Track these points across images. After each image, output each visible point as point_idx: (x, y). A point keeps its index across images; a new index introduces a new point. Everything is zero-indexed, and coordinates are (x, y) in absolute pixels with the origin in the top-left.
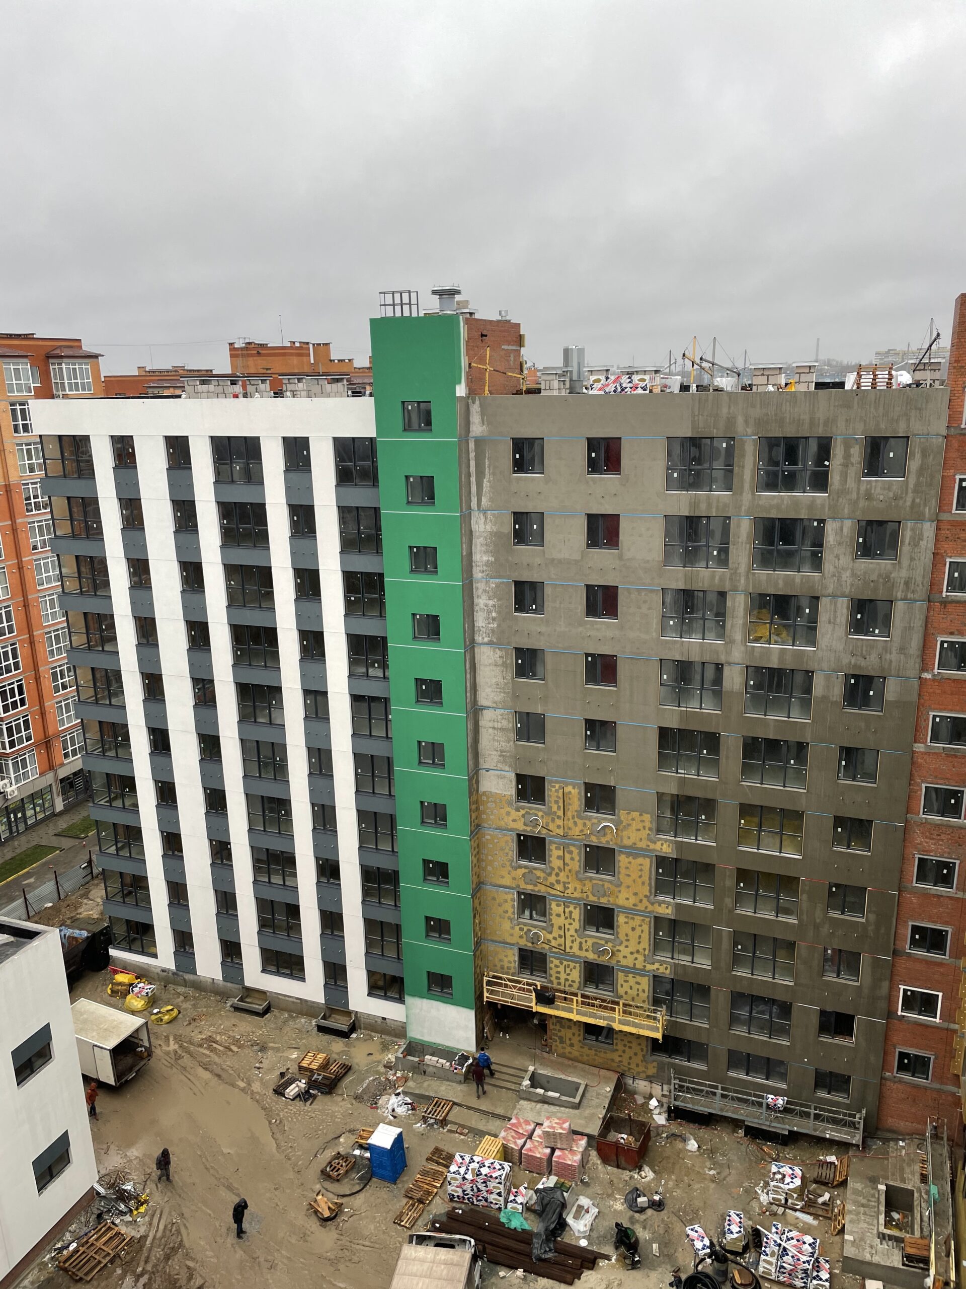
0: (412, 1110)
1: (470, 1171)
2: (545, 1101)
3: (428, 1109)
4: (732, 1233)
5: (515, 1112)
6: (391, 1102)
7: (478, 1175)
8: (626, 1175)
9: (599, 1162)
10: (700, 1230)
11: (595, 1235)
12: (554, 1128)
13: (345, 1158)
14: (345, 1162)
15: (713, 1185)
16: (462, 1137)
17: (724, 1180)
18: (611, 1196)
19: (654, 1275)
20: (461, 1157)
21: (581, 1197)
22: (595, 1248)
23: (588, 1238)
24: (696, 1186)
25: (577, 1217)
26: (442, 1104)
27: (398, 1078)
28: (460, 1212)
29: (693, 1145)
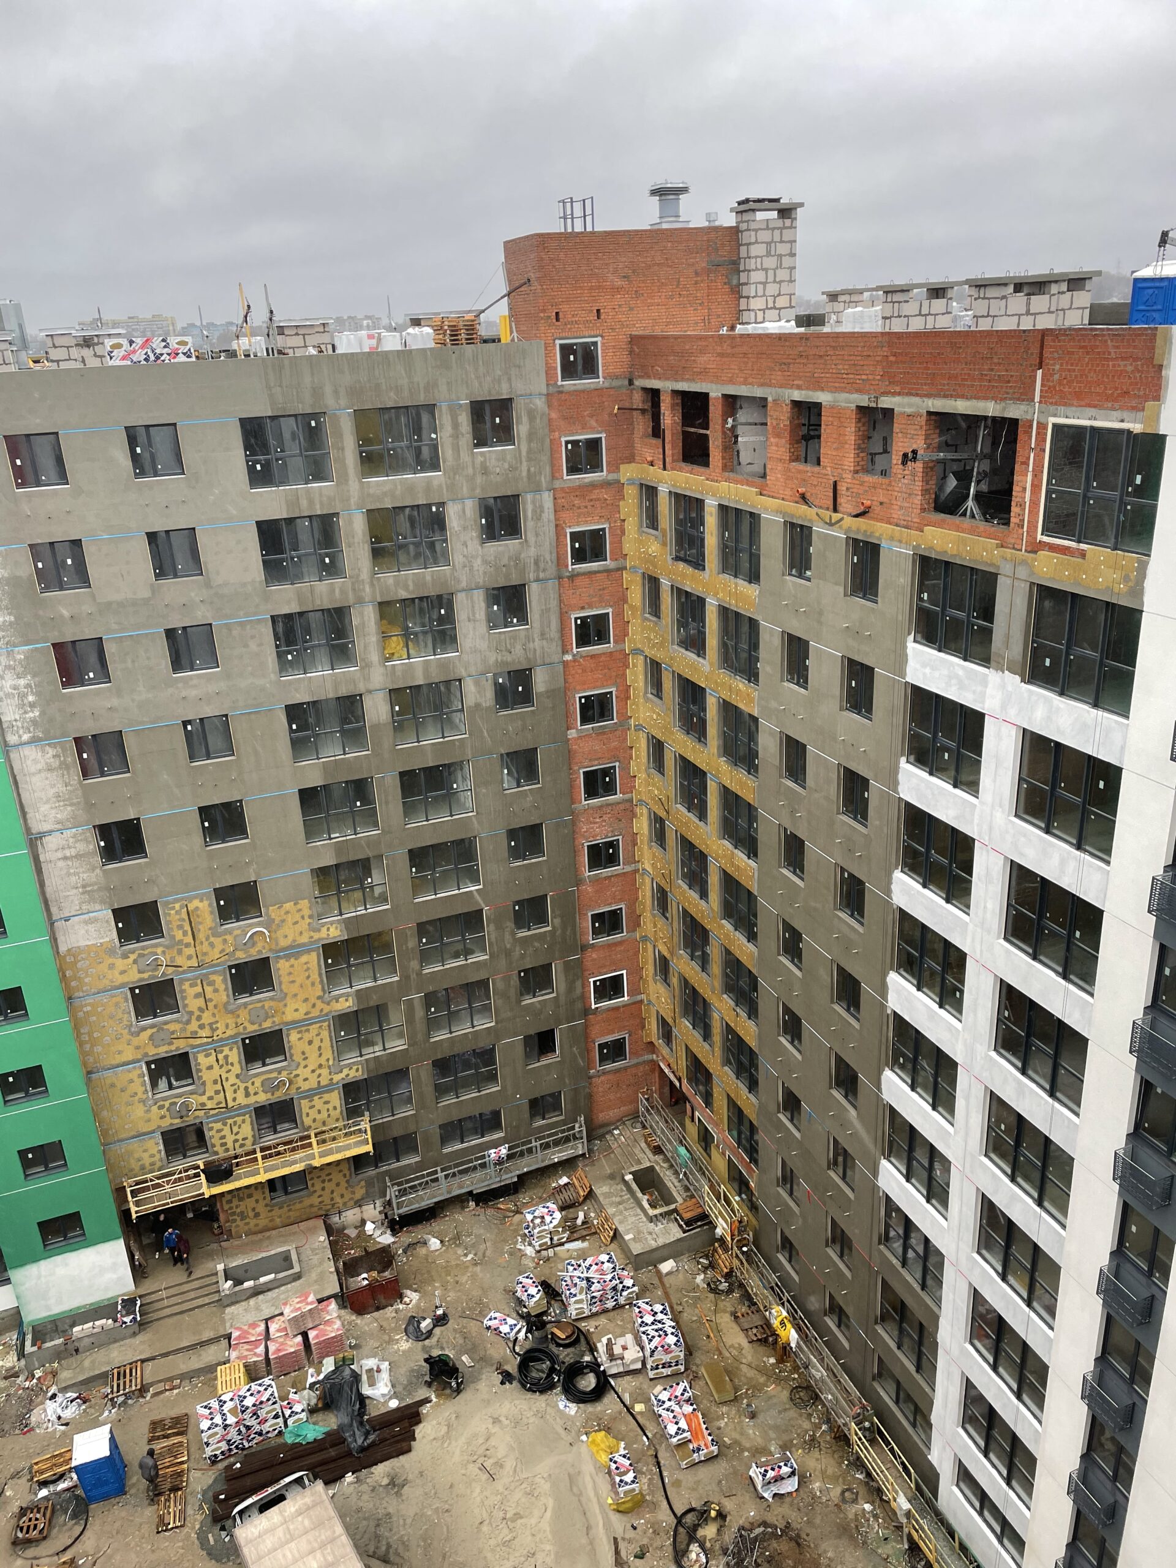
0: (84, 1402)
1: (228, 1415)
2: (257, 1292)
3: (112, 1387)
4: (533, 1296)
5: (228, 1325)
6: (50, 1412)
7: (243, 1412)
8: (389, 1312)
9: (354, 1317)
10: (497, 1315)
11: (399, 1389)
12: (299, 1309)
13: (35, 1507)
14: (38, 1512)
15: (478, 1269)
16: (175, 1391)
17: (484, 1257)
18: (391, 1341)
19: (482, 1385)
20: (206, 1407)
21: (363, 1362)
22: (409, 1401)
23: (395, 1395)
24: (464, 1279)
25: (372, 1384)
26: (128, 1371)
27: (39, 1379)
28: (238, 1465)
29: (434, 1243)
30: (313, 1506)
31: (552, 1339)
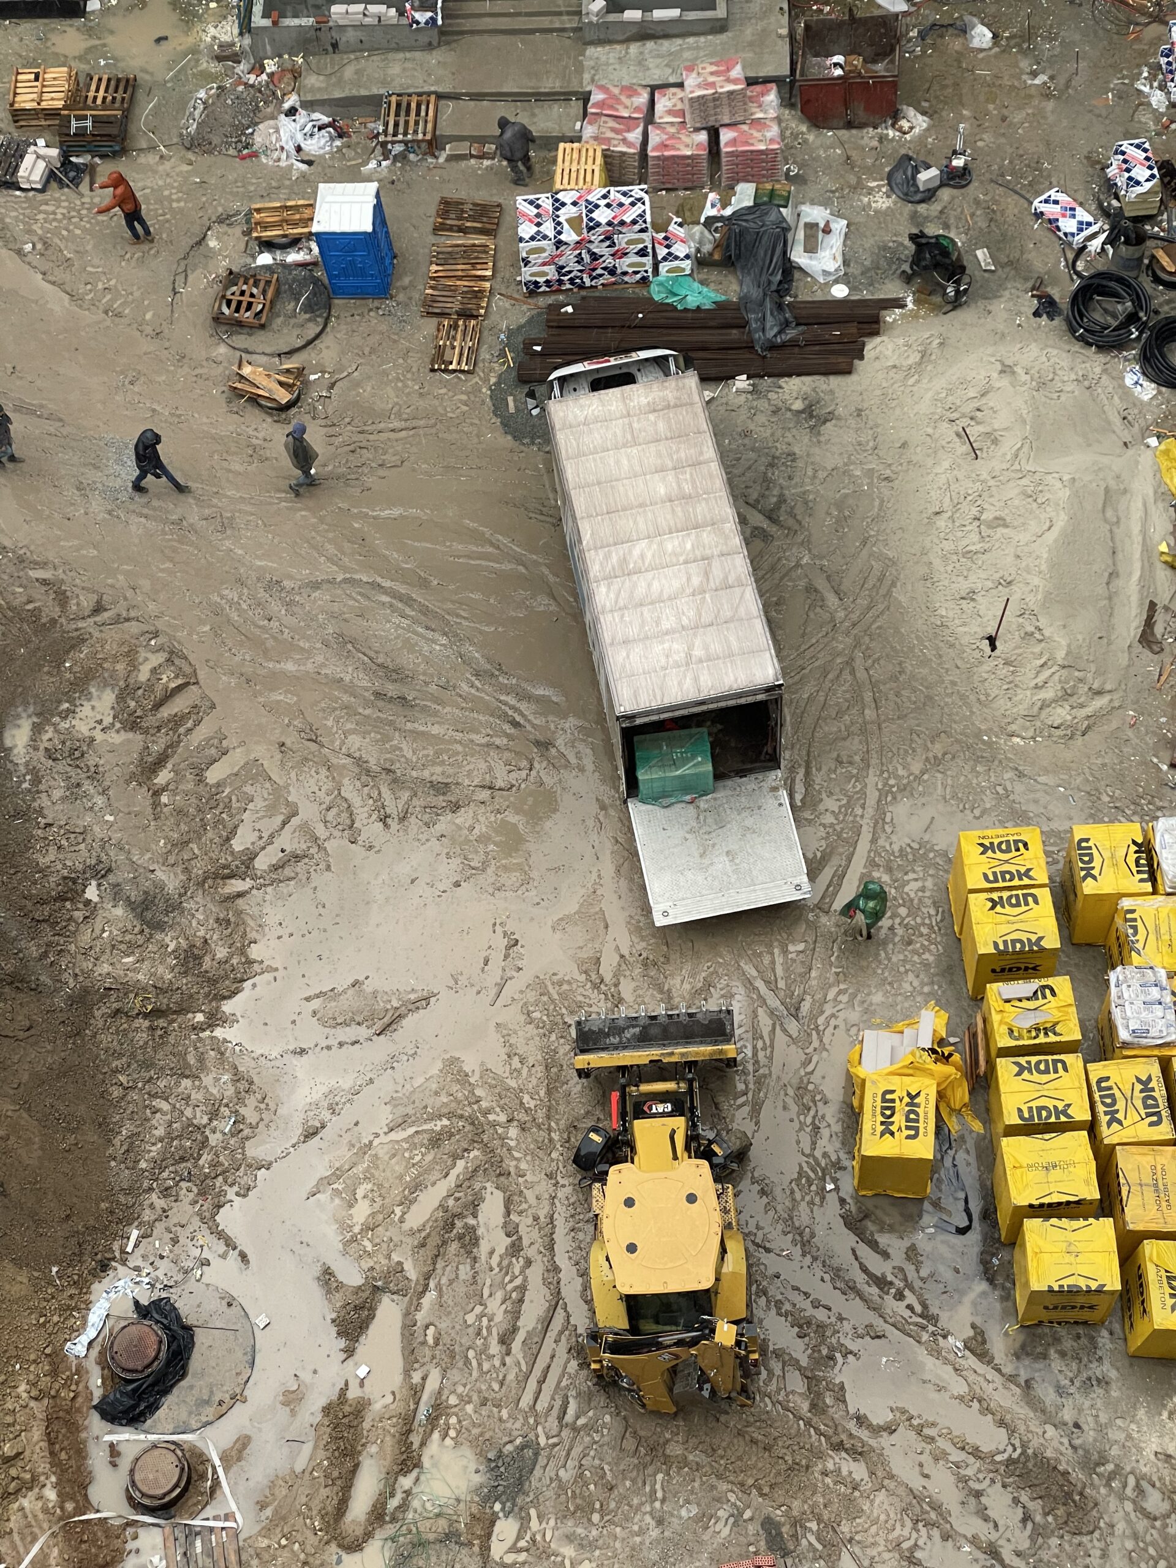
0: (340, 136)
1: (566, 226)
2: (645, 33)
3: (386, 124)
4: (1138, 183)
5: (587, 76)
6: (284, 135)
7: (590, 229)
8: (868, 137)
9: (804, 128)
10: (1061, 197)
11: (854, 269)
12: (712, 85)
13: (252, 276)
14: (256, 285)
15: (1050, 105)
16: (487, 163)
17: (1068, 85)
18: (858, 187)
19: (1000, 307)
20: (531, 203)
21: (805, 209)
22: (866, 295)
23: (845, 279)
24: (1018, 117)
25: (811, 248)
26: (413, 105)
28: (570, 309)
29: (982, 36)
30: (676, 406)
31: (1149, 266)
